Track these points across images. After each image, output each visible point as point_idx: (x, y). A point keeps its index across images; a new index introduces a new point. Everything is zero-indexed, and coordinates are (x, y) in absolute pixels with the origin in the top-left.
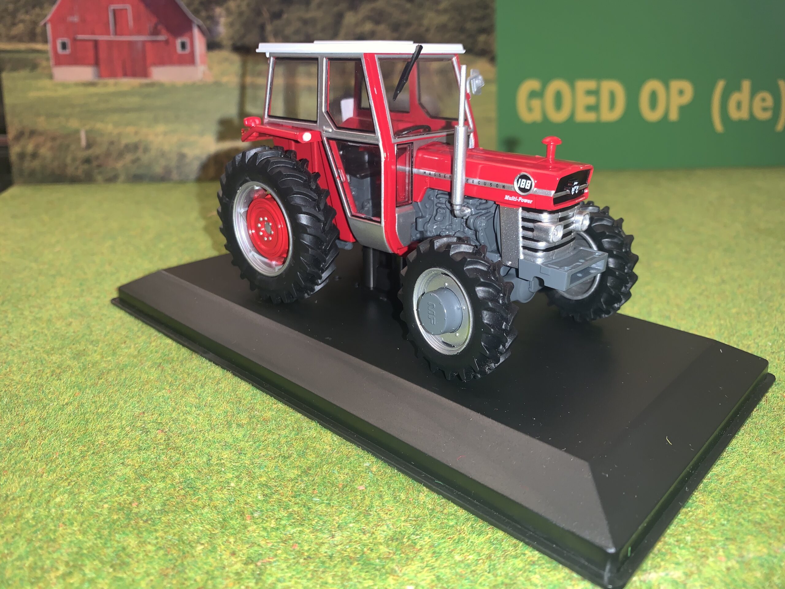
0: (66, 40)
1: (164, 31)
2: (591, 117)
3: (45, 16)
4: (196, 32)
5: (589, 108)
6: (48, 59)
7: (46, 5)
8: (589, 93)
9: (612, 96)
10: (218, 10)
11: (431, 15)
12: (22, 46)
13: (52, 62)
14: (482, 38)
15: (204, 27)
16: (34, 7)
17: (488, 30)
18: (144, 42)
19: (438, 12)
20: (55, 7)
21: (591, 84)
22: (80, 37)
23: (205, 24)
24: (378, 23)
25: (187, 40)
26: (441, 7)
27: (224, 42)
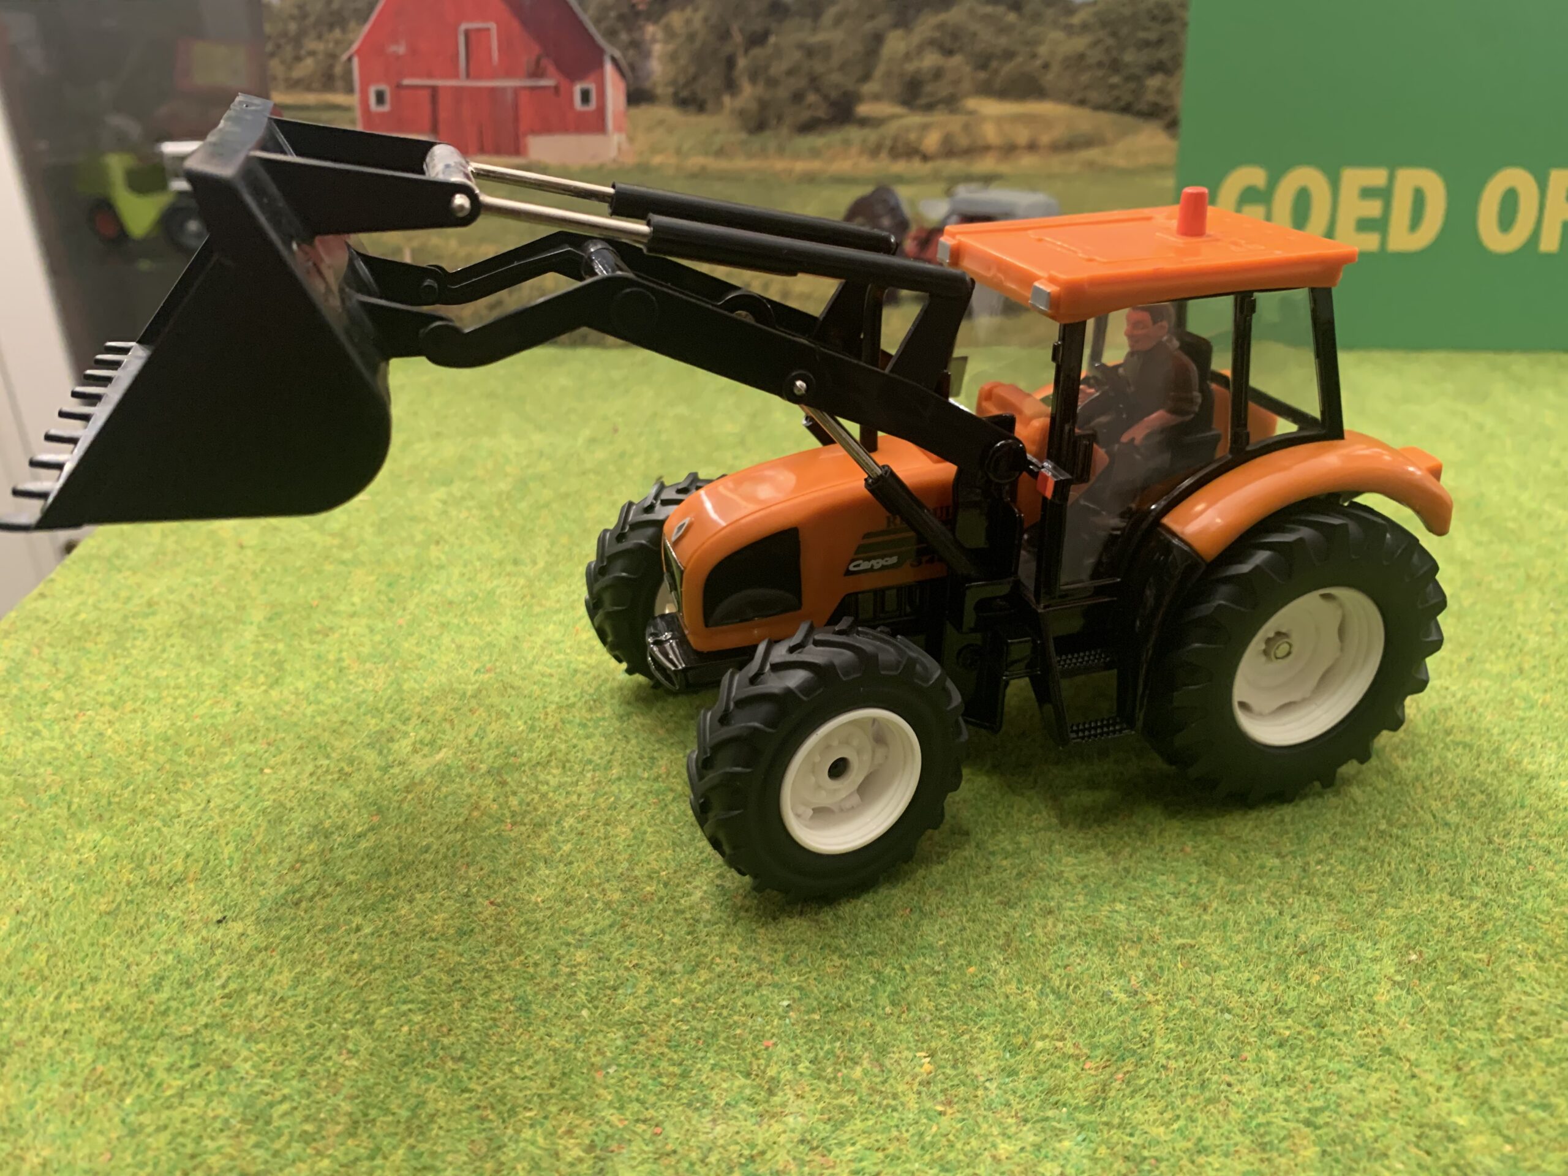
0: (384, 87)
1: (551, 68)
2: (1370, 242)
3: (351, 43)
4: (609, 68)
5: (1364, 225)
6: (352, 122)
7: (352, 24)
8: (1367, 193)
9: (1419, 199)
10: (651, 29)
11: (1057, 35)
12: (311, 98)
14: (1154, 82)
15: (623, 63)
16: (331, 27)
17: (1168, 67)
18: (516, 91)
19: (1069, 29)
20: (367, 28)
21: (1377, 177)
22: (407, 82)
23: (625, 56)
24: (949, 53)
25: (592, 87)
26: (1076, 20)
27: (659, 91)
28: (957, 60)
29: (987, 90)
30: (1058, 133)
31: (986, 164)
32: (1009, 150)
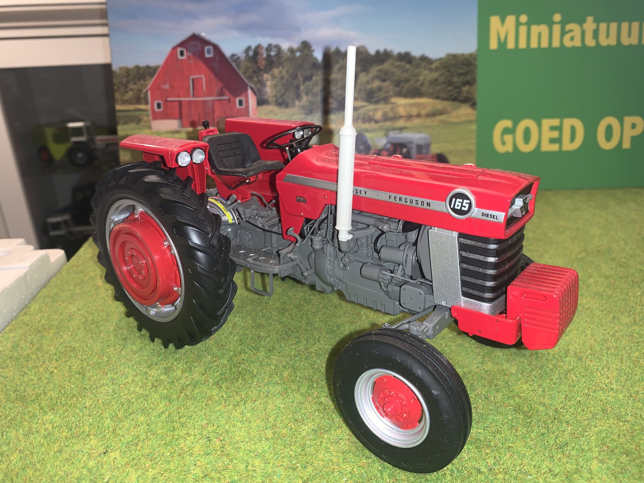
0: (160, 102)
1: (227, 93)
2: (555, 147)
3: (147, 85)
4: (250, 91)
5: (552, 141)
6: (148, 116)
7: (148, 78)
8: (553, 128)
9: (573, 130)
10: (266, 76)
11: (426, 72)
12: (131, 107)
13: (151, 118)
14: (466, 88)
15: (255, 89)
16: (139, 79)
17: (471, 83)
18: (213, 101)
19: (431, 70)
20: (153, 79)
21: (556, 122)
22: (169, 99)
23: (256, 86)
24: (384, 81)
25: (243, 99)
26: (433, 66)
27: (270, 99)
28: (387, 83)
29: (400, 94)
30: (428, 109)
31: (401, 123)
32: (409, 117)
